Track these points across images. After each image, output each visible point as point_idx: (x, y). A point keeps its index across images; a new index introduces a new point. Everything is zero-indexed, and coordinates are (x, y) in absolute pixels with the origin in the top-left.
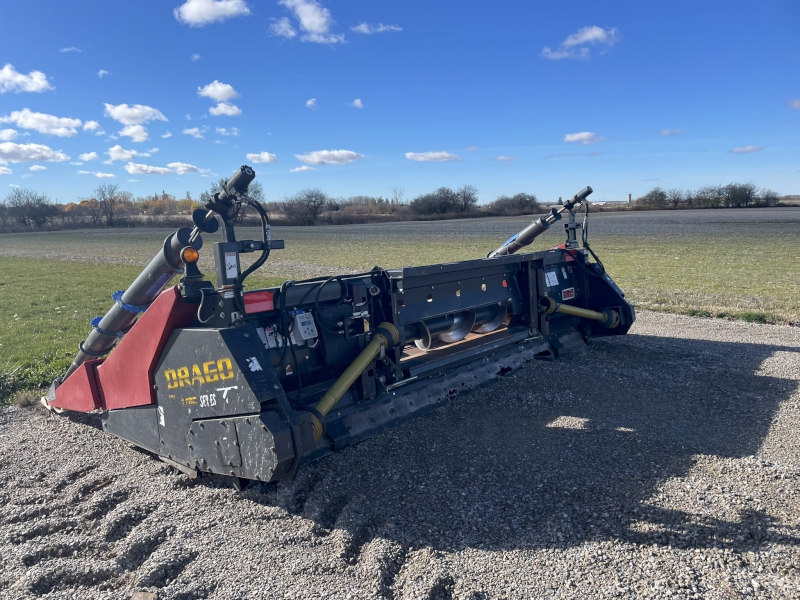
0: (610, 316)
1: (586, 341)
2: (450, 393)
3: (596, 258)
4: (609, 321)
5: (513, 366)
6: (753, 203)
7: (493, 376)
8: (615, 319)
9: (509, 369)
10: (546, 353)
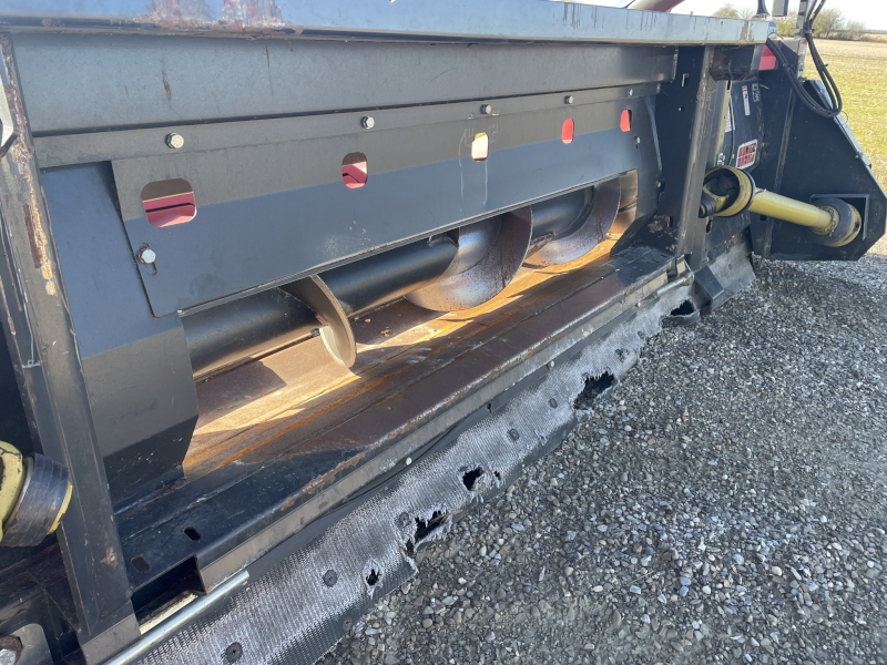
0: (844, 217)
1: (755, 266)
2: (423, 530)
3: (821, 68)
4: (840, 231)
5: (617, 371)
6: (835, 34)
7: (563, 415)
8: (852, 226)
9: (607, 380)
10: (686, 308)
